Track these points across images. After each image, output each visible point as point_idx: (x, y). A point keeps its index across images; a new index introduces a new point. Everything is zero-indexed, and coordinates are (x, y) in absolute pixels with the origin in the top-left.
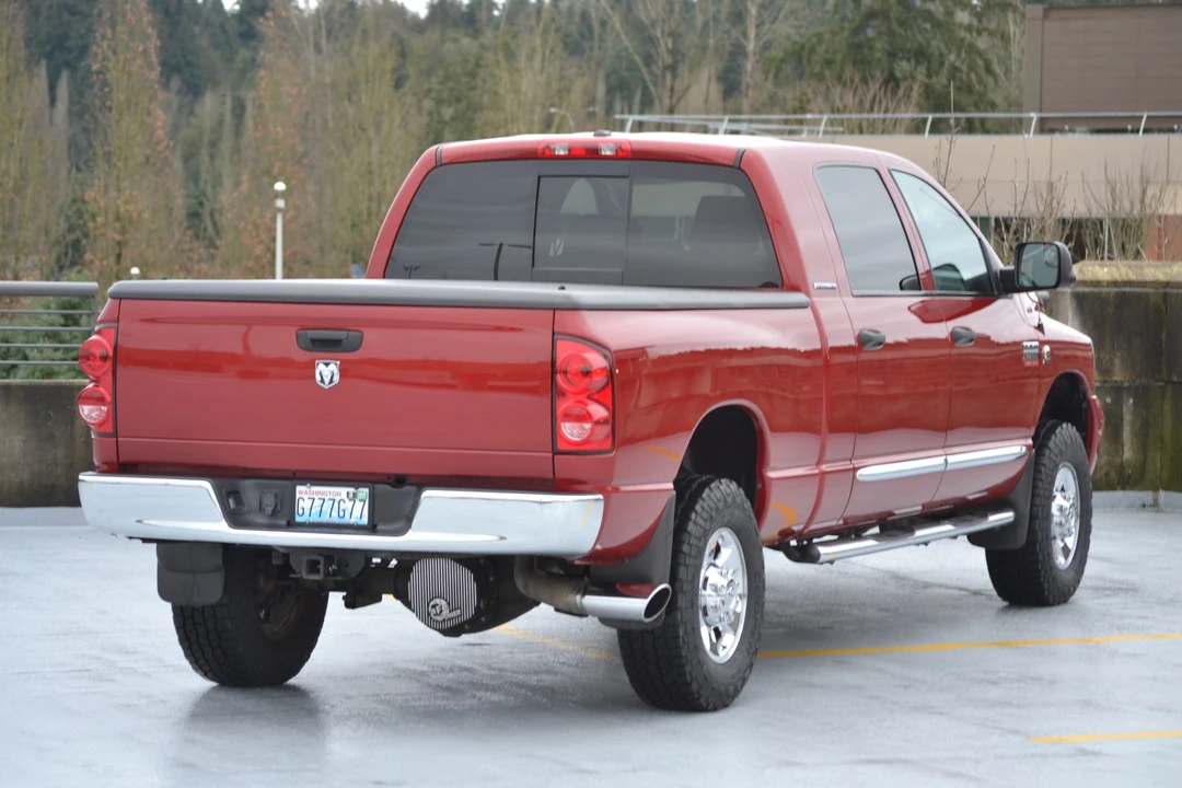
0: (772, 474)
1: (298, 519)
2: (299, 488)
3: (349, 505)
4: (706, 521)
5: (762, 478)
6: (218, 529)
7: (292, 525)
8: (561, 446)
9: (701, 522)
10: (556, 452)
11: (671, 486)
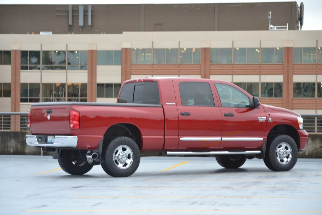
0: (143, 137)
1: (48, 142)
2: (48, 137)
3: (52, 139)
4: (114, 143)
5: (142, 138)
6: (37, 144)
7: (47, 143)
8: (71, 128)
9: (113, 143)
10: (70, 129)
11: (103, 136)
